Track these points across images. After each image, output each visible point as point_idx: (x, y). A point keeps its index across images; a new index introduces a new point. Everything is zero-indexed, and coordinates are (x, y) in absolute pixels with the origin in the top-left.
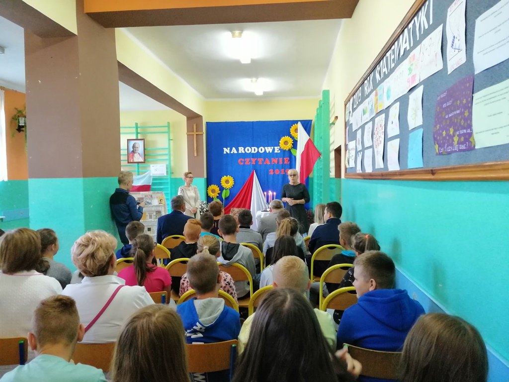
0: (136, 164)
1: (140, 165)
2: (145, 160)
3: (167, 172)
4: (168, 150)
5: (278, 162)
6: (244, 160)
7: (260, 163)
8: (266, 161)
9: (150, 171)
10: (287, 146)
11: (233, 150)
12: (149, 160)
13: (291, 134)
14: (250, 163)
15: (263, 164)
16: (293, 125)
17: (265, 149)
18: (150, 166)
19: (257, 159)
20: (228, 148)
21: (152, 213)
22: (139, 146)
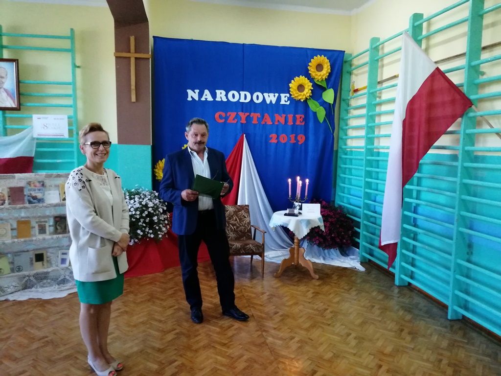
0: (1, 112)
1: (9, 115)
2: (19, 104)
3: (70, 132)
4: (71, 86)
5: (286, 122)
6: (226, 115)
7: (255, 121)
8: (265, 118)
9: (32, 128)
10: (302, 94)
11: (204, 94)
12: (29, 104)
13: (310, 72)
14: (236, 120)
15: (259, 123)
16: (315, 57)
17: (264, 96)
18: (32, 117)
19: (250, 114)
20: (195, 91)
21: (46, 222)
22: (7, 75)
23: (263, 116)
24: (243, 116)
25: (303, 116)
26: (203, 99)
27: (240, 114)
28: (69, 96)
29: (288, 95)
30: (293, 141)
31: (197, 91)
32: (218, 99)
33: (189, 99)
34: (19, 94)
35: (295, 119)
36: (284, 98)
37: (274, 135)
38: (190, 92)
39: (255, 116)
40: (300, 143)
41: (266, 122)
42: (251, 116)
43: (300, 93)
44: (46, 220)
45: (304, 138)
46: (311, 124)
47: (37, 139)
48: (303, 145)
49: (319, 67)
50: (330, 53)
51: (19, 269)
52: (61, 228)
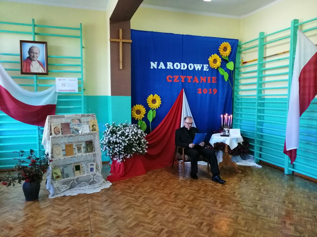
0: (35, 76)
1: (41, 77)
2: (48, 71)
3: (79, 89)
4: (80, 60)
5: (207, 81)
6: (173, 77)
7: (189, 81)
8: (195, 79)
9: (56, 86)
10: (216, 64)
11: (160, 65)
12: (53, 71)
13: (220, 52)
14: (179, 80)
15: (192, 82)
16: (223, 43)
17: (194, 66)
18: (55, 79)
19: (187, 77)
20: (155, 63)
21: (81, 145)
22: (39, 52)
23: (194, 78)
24: (183, 77)
25: (216, 78)
26: (159, 68)
27: (181, 76)
28: (79, 66)
29: (208, 65)
30: (210, 93)
31: (156, 63)
32: (168, 68)
33: (152, 68)
34: (47, 64)
35: (211, 79)
36: (206, 67)
37: (200, 89)
38: (152, 63)
39: (189, 78)
40: (214, 94)
41: (195, 82)
42: (187, 78)
43: (215, 64)
44: (81, 144)
45: (216, 90)
46: (220, 82)
47: (58, 93)
48: (216, 95)
49: (225, 49)
50: (230, 41)
51: (67, 176)
52: (90, 149)
